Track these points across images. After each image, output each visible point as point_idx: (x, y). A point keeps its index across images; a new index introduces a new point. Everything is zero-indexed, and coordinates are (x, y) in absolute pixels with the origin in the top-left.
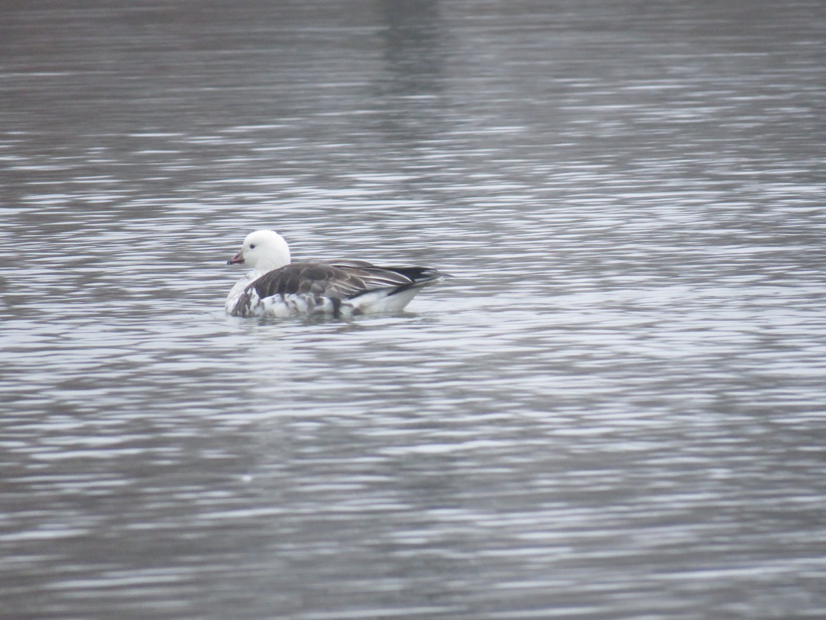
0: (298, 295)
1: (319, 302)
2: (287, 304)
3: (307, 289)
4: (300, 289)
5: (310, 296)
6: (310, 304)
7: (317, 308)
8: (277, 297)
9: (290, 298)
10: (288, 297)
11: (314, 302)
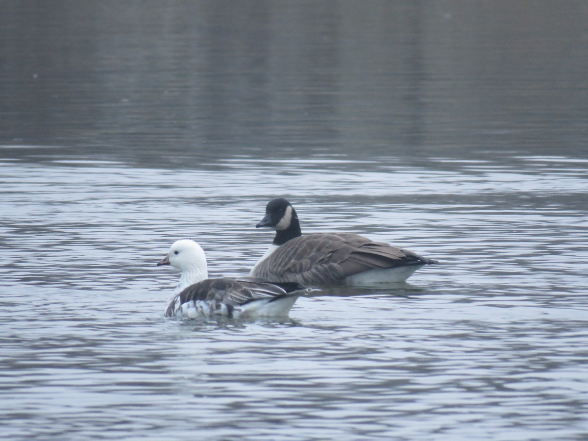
0: (205, 301)
1: (218, 307)
2: (197, 308)
3: (212, 297)
4: (208, 297)
5: (212, 302)
6: (212, 309)
7: (216, 312)
8: (191, 303)
9: (200, 303)
10: (198, 303)
11: (214, 307)
